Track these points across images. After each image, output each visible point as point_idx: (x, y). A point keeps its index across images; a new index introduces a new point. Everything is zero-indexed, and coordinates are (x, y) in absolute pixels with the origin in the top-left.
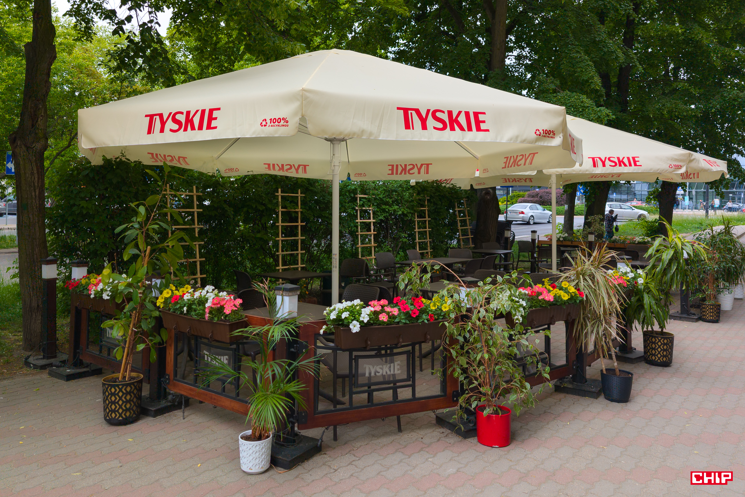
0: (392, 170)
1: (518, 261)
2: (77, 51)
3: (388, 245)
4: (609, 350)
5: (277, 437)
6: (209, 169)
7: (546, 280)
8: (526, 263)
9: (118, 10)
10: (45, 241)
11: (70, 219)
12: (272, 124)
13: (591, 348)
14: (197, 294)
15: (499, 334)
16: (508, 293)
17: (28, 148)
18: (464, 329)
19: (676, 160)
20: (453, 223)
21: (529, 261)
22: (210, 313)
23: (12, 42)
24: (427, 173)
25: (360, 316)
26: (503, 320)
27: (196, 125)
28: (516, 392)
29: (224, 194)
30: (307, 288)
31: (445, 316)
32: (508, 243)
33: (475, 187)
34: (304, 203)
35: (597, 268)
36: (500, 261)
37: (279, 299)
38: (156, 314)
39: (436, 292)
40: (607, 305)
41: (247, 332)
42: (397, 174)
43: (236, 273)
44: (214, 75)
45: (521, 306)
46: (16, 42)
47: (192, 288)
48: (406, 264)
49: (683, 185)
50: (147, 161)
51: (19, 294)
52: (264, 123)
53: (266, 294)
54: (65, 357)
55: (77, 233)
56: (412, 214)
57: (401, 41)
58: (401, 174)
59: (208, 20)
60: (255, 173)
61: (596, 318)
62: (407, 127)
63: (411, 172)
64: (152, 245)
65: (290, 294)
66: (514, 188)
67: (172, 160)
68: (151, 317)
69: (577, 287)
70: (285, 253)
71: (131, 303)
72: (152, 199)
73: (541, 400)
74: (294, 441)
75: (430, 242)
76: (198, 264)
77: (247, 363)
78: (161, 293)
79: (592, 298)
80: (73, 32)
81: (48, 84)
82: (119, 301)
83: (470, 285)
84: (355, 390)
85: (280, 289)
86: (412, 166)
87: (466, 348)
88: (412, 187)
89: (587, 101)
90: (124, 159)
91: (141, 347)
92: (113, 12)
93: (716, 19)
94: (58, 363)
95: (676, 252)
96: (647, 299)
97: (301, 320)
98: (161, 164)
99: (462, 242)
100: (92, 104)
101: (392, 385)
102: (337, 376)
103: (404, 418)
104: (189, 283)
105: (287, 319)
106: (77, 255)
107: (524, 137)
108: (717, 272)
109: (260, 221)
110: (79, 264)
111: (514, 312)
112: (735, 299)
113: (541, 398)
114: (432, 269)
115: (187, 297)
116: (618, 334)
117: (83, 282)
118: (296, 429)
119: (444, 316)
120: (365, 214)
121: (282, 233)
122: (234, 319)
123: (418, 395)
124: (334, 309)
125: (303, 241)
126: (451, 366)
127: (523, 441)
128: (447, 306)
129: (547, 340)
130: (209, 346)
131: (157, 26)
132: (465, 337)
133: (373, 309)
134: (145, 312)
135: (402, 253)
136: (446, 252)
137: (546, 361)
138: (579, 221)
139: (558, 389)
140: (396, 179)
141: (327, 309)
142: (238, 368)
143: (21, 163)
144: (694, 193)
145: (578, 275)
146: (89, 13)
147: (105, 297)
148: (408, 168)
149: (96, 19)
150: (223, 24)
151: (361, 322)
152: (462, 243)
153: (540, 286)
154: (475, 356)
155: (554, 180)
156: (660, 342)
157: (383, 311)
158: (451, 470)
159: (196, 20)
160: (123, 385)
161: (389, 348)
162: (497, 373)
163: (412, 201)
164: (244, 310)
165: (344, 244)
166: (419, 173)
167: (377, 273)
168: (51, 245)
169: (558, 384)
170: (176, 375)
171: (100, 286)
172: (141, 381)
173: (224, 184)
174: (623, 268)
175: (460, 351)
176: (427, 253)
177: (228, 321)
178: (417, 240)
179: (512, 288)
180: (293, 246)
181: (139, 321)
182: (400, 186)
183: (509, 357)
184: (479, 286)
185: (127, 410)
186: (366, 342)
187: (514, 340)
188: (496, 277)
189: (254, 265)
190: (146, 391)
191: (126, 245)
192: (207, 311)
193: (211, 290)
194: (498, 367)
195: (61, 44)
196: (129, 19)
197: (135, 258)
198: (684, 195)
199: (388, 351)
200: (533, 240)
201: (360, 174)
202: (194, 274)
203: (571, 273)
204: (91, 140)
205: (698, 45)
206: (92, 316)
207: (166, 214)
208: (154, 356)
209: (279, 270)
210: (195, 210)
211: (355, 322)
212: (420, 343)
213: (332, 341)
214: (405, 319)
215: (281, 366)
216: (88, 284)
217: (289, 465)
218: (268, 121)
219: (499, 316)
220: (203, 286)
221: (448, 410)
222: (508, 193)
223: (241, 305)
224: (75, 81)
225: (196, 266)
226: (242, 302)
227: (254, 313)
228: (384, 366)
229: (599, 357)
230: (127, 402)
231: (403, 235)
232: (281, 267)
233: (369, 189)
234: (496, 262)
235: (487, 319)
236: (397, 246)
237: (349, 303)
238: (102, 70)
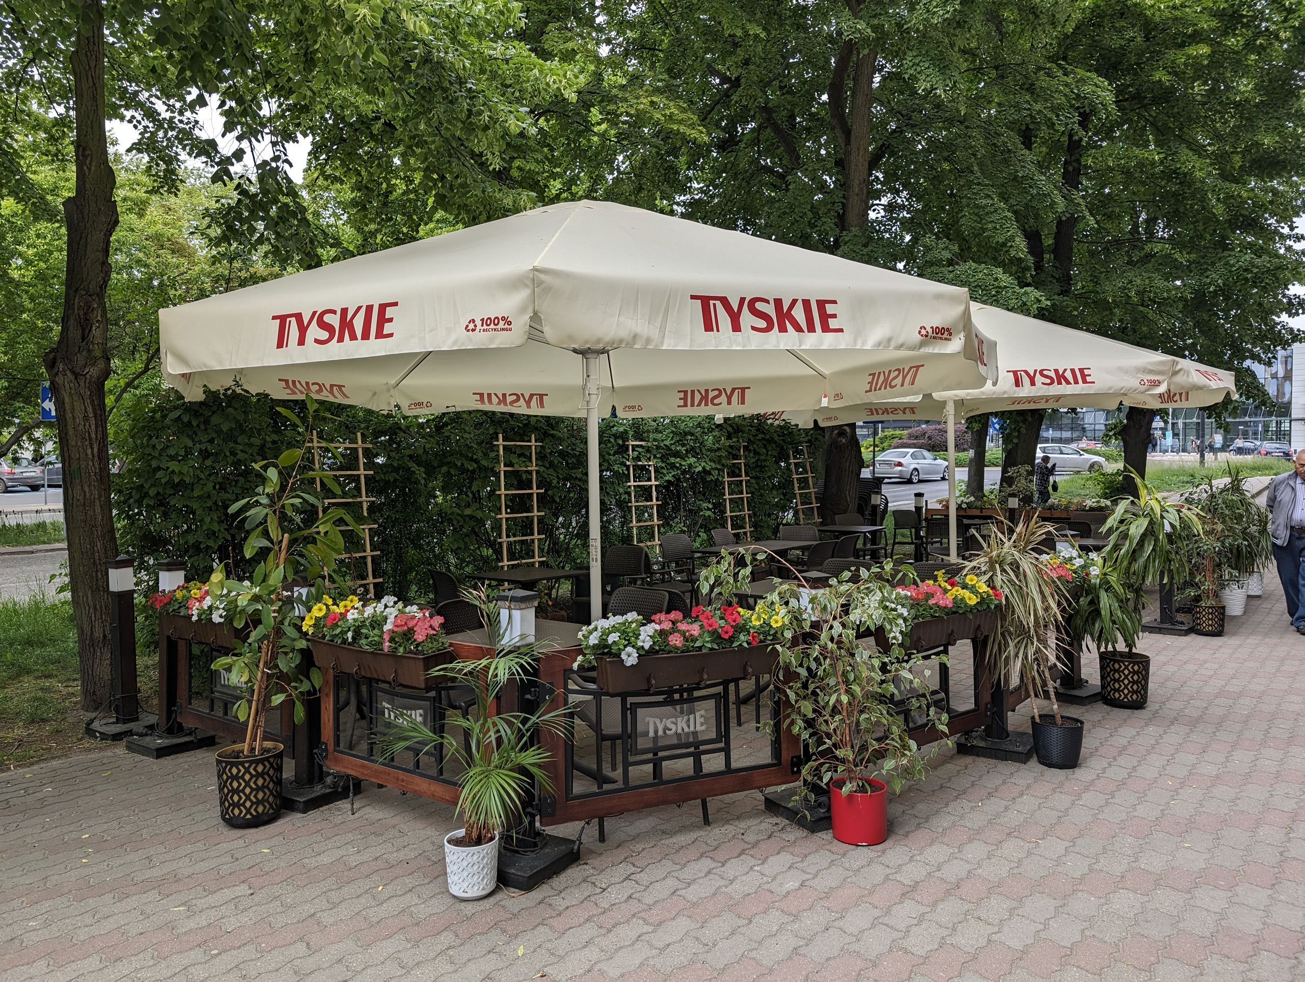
0: (685, 399)
1: (895, 543)
2: (154, 211)
3: (679, 524)
4: (1044, 684)
5: (506, 838)
6: (382, 406)
7: (940, 573)
8: (907, 547)
9: (220, 141)
10: (112, 530)
11: (152, 492)
12: (485, 327)
13: (1015, 681)
14: (369, 611)
15: (865, 663)
16: (878, 596)
17: (76, 375)
18: (808, 655)
19: (1151, 372)
20: (787, 484)
21: (912, 543)
22: (392, 640)
23: (42, 198)
24: (743, 403)
25: (637, 638)
26: (871, 640)
27: (359, 332)
28: (894, 756)
29: (409, 446)
30: (549, 595)
31: (776, 637)
32: (876, 515)
33: (822, 424)
34: (541, 457)
35: (1023, 551)
36: (865, 544)
37: (504, 613)
38: (302, 644)
39: (761, 597)
40: (1040, 612)
41: (453, 669)
42: (692, 405)
43: (432, 574)
44: (385, 247)
45: (900, 616)
46: (49, 198)
47: (360, 600)
48: (710, 553)
49: (1163, 413)
50: (278, 393)
51: (72, 619)
52: (471, 326)
53: (483, 606)
54: (152, 719)
55: (165, 515)
56: (719, 470)
57: (695, 185)
58: (699, 405)
59: (371, 155)
60: (458, 409)
61: (1023, 633)
62: (708, 327)
63: (716, 401)
64: (291, 532)
65: (523, 606)
66: (885, 425)
67: (319, 391)
68: (293, 650)
69: (990, 583)
70: (512, 539)
71: (260, 628)
72: (290, 456)
73: (935, 768)
74: (535, 845)
75: (750, 516)
76: (369, 560)
77: (455, 719)
78: (309, 610)
79: (1015, 600)
80: (145, 179)
81: (106, 269)
82: (239, 624)
83: (816, 583)
84: (632, 759)
85: (505, 598)
86: (716, 393)
87: (811, 687)
88: (718, 426)
89: (1005, 279)
90: (239, 391)
91: (278, 699)
92: (212, 143)
93: (1217, 137)
94: (141, 730)
95: (1151, 523)
96: (1105, 601)
97: (541, 647)
98: (303, 397)
99: (801, 513)
100: (183, 299)
101: (692, 749)
102: (602, 738)
103: (714, 803)
104: (354, 593)
105: (519, 647)
106: (167, 551)
107: (900, 341)
108: (1219, 553)
109: (470, 488)
110: (171, 567)
111: (888, 627)
112: (1249, 596)
113: (935, 765)
114: (754, 559)
115: (352, 615)
116: (1058, 658)
117: (179, 595)
118: (537, 824)
119: (775, 635)
120: (641, 473)
121: (507, 507)
122: (430, 649)
123: (734, 765)
124: (596, 629)
125: (541, 520)
126: (789, 716)
127: (906, 835)
128: (781, 617)
129: (944, 670)
130: (392, 694)
131: (286, 166)
132: (809, 669)
133: (658, 627)
134: (284, 641)
135: (703, 535)
136: (776, 531)
137: (943, 705)
138: (992, 476)
139: (963, 749)
140: (692, 414)
141: (584, 628)
142: (439, 729)
143: (67, 400)
144: (1181, 426)
145: (992, 563)
146: (170, 146)
147: (216, 618)
148: (711, 394)
149: (183, 156)
150: (397, 161)
151: (639, 649)
152: (801, 516)
153: (931, 582)
154: (827, 698)
155: (950, 409)
156: (1127, 669)
157: (674, 630)
158: (792, 885)
159: (352, 155)
160: (251, 762)
161: (686, 690)
162: (863, 726)
163: (719, 449)
164: (447, 634)
165: (609, 522)
166: (729, 403)
167: (663, 568)
168: (122, 537)
169: (963, 740)
170: (337, 743)
171: (208, 601)
172: (280, 755)
173: (408, 428)
174: (1066, 550)
175: (802, 692)
176: (745, 533)
177: (422, 652)
178: (728, 513)
179: (884, 587)
180: (526, 527)
181: (274, 657)
182: (699, 425)
183: (882, 699)
184: (831, 586)
185: (258, 802)
186: (648, 680)
187: (890, 671)
188: (858, 570)
189: (462, 560)
190: (289, 771)
191: (248, 533)
192: (386, 637)
193: (392, 604)
194: (864, 716)
195: (125, 199)
196: (239, 155)
197: (263, 553)
198: (1164, 430)
199: (685, 695)
200: (919, 509)
201: (632, 408)
202: (363, 577)
203: (981, 561)
204: (182, 359)
205: (1185, 179)
206: (196, 650)
207: (312, 481)
208: (300, 713)
209: (502, 567)
210: (362, 472)
211: (629, 649)
212: (736, 681)
213: (592, 680)
214: (712, 642)
215: (510, 724)
216: (187, 599)
217: (529, 884)
218: (479, 323)
219: (863, 633)
220: (378, 597)
221: (783, 787)
222: (875, 433)
223: (442, 626)
224: (151, 261)
225: (366, 564)
226: (443, 621)
227: (466, 639)
228: (679, 719)
229: (1028, 696)
230: (258, 789)
231: (705, 505)
232: (505, 563)
233: (648, 431)
234: (858, 547)
235: (844, 639)
236: (695, 524)
237: (619, 619)
238: (196, 242)
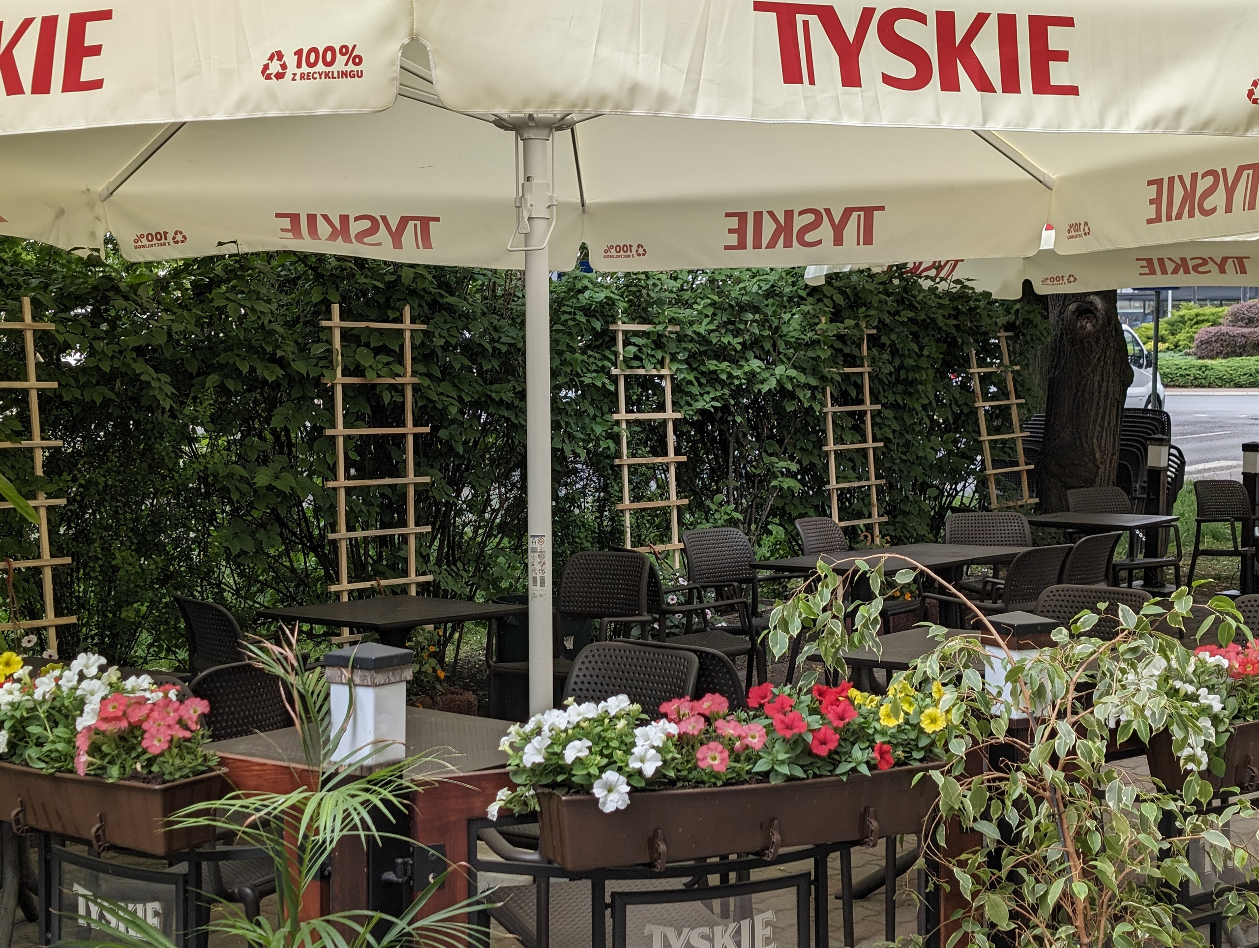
0: (741, 232)
1: (1197, 553)
8: (1225, 561)
12: (305, 69)
14: (45, 686)
15: (1127, 814)
16: (1158, 665)
18: (1001, 795)
20: (961, 421)
21: (1235, 553)
22: (95, 750)
24: (868, 241)
25: (628, 752)
26: (1141, 763)
27: (26, 75)
29: (136, 326)
30: (439, 657)
31: (934, 753)
32: (1157, 489)
33: (1040, 289)
34: (423, 354)
36: (1131, 554)
37: (339, 695)
39: (904, 667)
42: (757, 245)
43: (185, 607)
45: (1205, 710)
47: (26, 662)
48: (791, 569)
52: (275, 67)
53: (292, 679)
56: (814, 389)
60: (244, 249)
62: (792, 74)
63: (809, 237)
65: (380, 678)
66: (1180, 294)
70: (359, 534)
75: (880, 490)
76: (47, 577)
77: (230, 923)
83: (1022, 638)
85: (340, 662)
86: (810, 218)
87: (1008, 863)
88: (814, 291)
97: (419, 770)
99: (992, 486)
104: (14, 646)
105: (370, 769)
107: (1205, 113)
109: (268, 420)
111: (1177, 733)
114: (889, 584)
115: (8, 696)
119: (929, 749)
120: (643, 393)
121: (349, 464)
122: (176, 769)
124: (538, 731)
125: (422, 493)
126: (957, 925)
128: (941, 712)
130: (93, 868)
132: (1003, 825)
133: (673, 729)
135: (778, 532)
136: (936, 524)
140: (755, 265)
141: (514, 728)
148: (799, 222)
151: (634, 775)
152: (994, 492)
154: (1041, 888)
157: (709, 735)
161: (733, 866)
163: (814, 343)
164: (215, 737)
165: (571, 499)
166: (838, 240)
167: (689, 602)
173: (134, 288)
175: (985, 874)
176: (869, 528)
177: (159, 777)
178: (833, 484)
179: (1172, 648)
180: (389, 507)
182: (771, 293)
183: (1162, 891)
184: (1054, 645)
186: (651, 844)
187: (1180, 832)
188: (1113, 609)
189: (250, 579)
192: (82, 743)
193: (94, 671)
194: (1122, 928)
199: (733, 877)
200: (1251, 479)
201: (624, 250)
202: (35, 614)
209: (338, 595)
210: (32, 383)
211: (610, 776)
212: (844, 847)
213: (531, 843)
214: (791, 762)
215: (348, 934)
218: (290, 60)
219: (1123, 747)
220: (66, 656)
222: (1159, 312)
223: (206, 720)
225: (40, 584)
226: (207, 710)
228: (718, 930)
231: (782, 465)
232: (345, 585)
233: (660, 302)
234: (1116, 559)
235: (1081, 760)
236: (760, 507)
237: (589, 710)
